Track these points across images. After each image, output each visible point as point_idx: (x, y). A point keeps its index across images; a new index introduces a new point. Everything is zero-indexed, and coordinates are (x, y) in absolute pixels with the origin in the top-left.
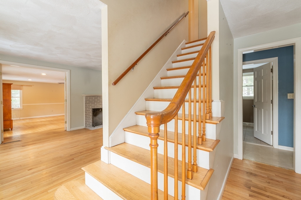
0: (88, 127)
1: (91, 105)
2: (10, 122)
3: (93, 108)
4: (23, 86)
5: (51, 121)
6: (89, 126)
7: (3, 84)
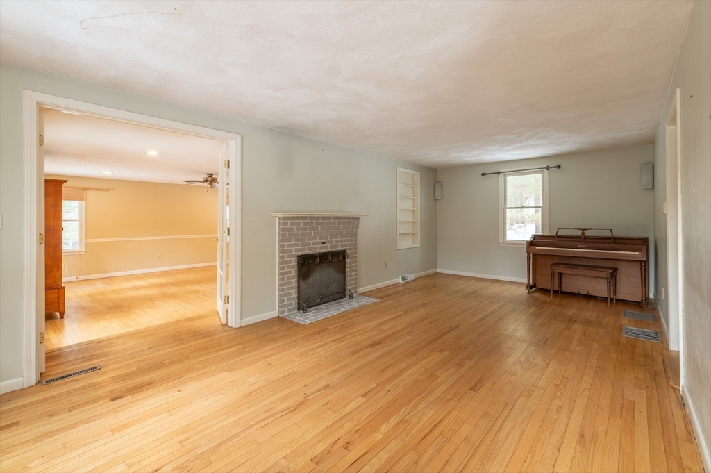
0: (286, 314)
1: (294, 245)
2: (59, 293)
3: (300, 253)
4: (89, 192)
5: (162, 285)
6: (288, 311)
7: (47, 181)
